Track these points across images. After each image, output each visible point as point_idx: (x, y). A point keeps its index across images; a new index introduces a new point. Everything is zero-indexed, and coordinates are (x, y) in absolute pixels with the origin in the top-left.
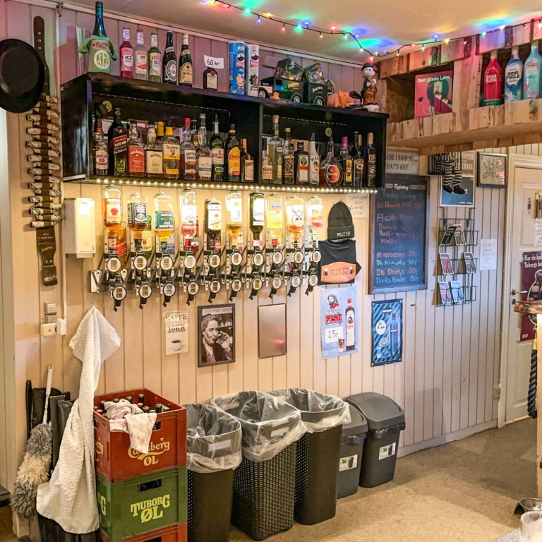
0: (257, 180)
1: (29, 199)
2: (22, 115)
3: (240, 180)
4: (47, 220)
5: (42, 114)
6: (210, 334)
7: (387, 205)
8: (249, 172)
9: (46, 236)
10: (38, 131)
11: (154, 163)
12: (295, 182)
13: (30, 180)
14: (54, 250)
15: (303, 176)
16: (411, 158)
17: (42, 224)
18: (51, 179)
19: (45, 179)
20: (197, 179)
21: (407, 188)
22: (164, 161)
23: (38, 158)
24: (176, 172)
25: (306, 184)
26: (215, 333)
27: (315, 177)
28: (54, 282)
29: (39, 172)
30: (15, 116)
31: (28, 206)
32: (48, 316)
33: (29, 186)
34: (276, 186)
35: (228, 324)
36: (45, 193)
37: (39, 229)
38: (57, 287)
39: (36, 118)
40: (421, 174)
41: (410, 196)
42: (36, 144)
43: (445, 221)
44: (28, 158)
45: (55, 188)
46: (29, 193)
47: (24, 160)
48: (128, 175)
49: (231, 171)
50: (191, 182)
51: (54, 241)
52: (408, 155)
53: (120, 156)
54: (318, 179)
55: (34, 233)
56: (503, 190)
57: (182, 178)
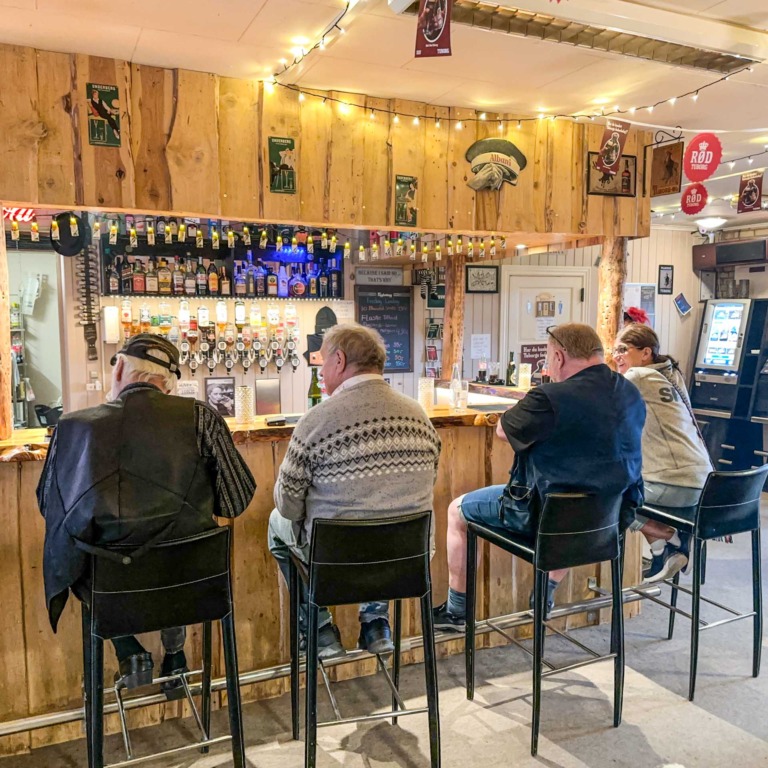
0: (233, 294)
1: (78, 308)
2: (74, 258)
3: (219, 294)
4: (90, 320)
5: (86, 256)
6: (215, 397)
7: (371, 308)
8: (226, 289)
9: (90, 330)
10: (83, 266)
11: (152, 284)
12: (266, 294)
13: (79, 295)
14: (96, 339)
15: (272, 290)
16: (394, 273)
17: (86, 322)
18: (92, 295)
19: (88, 295)
20: (184, 294)
21: (390, 296)
22: (159, 283)
23: (84, 283)
24: (169, 290)
25: (276, 296)
26: (219, 397)
27: (284, 290)
28: (96, 359)
29: (84, 291)
30: (69, 258)
31: (78, 312)
32: (93, 379)
33: (78, 299)
34: (250, 297)
35: (230, 391)
36: (88, 303)
37: (85, 326)
38: (98, 361)
39: (82, 258)
40: (405, 285)
41: (393, 302)
42: (82, 274)
43: (432, 321)
44: (77, 282)
45: (96, 300)
46: (79, 304)
47: (75, 284)
48: (134, 293)
49: (211, 288)
50: (180, 296)
51: (95, 333)
52: (391, 271)
53: (127, 281)
54: (287, 292)
55: (83, 328)
56: (496, 295)
57: (173, 294)
